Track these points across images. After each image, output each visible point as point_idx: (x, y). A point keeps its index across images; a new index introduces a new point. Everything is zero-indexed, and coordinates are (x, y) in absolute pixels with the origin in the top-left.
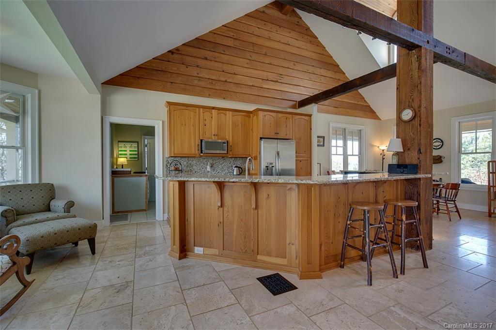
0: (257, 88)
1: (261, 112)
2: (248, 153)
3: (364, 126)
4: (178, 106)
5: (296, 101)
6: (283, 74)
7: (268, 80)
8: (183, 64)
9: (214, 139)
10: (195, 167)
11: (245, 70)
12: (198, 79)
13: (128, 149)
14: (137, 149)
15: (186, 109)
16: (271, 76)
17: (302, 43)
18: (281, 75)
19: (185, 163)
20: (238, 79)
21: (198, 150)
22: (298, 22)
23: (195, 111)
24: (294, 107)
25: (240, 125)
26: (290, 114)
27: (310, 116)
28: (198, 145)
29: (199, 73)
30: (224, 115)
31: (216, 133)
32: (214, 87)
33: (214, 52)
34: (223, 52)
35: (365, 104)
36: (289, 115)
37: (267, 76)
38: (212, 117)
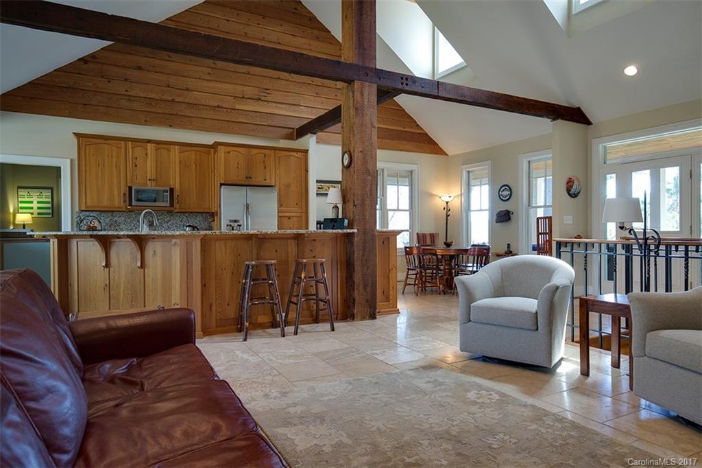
0: (225, 110)
1: (223, 147)
2: (208, 207)
3: (415, 166)
4: (92, 140)
5: (293, 129)
6: (270, 88)
7: (243, 97)
8: (102, 77)
9: (150, 186)
10: (124, 226)
11: (205, 84)
12: (127, 97)
13: (35, 200)
14: (50, 200)
15: (105, 144)
16: (249, 91)
17: (303, 40)
18: (266, 89)
19: (108, 220)
20: (195, 96)
21: (125, 201)
22: (296, 9)
23: (119, 146)
24: (289, 137)
25: (194, 166)
26: (271, 150)
27: (306, 152)
28: (124, 194)
29: (129, 90)
30: (166, 151)
31: (154, 177)
32: (153, 110)
33: (154, 58)
34: (168, 58)
35: (419, 131)
36: (269, 151)
37: (243, 91)
38: (146, 154)
